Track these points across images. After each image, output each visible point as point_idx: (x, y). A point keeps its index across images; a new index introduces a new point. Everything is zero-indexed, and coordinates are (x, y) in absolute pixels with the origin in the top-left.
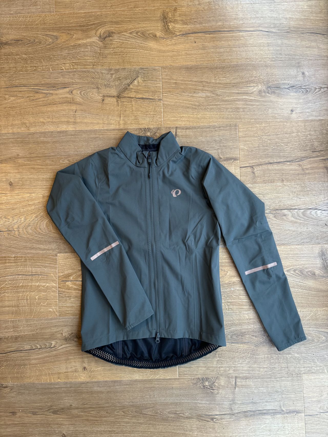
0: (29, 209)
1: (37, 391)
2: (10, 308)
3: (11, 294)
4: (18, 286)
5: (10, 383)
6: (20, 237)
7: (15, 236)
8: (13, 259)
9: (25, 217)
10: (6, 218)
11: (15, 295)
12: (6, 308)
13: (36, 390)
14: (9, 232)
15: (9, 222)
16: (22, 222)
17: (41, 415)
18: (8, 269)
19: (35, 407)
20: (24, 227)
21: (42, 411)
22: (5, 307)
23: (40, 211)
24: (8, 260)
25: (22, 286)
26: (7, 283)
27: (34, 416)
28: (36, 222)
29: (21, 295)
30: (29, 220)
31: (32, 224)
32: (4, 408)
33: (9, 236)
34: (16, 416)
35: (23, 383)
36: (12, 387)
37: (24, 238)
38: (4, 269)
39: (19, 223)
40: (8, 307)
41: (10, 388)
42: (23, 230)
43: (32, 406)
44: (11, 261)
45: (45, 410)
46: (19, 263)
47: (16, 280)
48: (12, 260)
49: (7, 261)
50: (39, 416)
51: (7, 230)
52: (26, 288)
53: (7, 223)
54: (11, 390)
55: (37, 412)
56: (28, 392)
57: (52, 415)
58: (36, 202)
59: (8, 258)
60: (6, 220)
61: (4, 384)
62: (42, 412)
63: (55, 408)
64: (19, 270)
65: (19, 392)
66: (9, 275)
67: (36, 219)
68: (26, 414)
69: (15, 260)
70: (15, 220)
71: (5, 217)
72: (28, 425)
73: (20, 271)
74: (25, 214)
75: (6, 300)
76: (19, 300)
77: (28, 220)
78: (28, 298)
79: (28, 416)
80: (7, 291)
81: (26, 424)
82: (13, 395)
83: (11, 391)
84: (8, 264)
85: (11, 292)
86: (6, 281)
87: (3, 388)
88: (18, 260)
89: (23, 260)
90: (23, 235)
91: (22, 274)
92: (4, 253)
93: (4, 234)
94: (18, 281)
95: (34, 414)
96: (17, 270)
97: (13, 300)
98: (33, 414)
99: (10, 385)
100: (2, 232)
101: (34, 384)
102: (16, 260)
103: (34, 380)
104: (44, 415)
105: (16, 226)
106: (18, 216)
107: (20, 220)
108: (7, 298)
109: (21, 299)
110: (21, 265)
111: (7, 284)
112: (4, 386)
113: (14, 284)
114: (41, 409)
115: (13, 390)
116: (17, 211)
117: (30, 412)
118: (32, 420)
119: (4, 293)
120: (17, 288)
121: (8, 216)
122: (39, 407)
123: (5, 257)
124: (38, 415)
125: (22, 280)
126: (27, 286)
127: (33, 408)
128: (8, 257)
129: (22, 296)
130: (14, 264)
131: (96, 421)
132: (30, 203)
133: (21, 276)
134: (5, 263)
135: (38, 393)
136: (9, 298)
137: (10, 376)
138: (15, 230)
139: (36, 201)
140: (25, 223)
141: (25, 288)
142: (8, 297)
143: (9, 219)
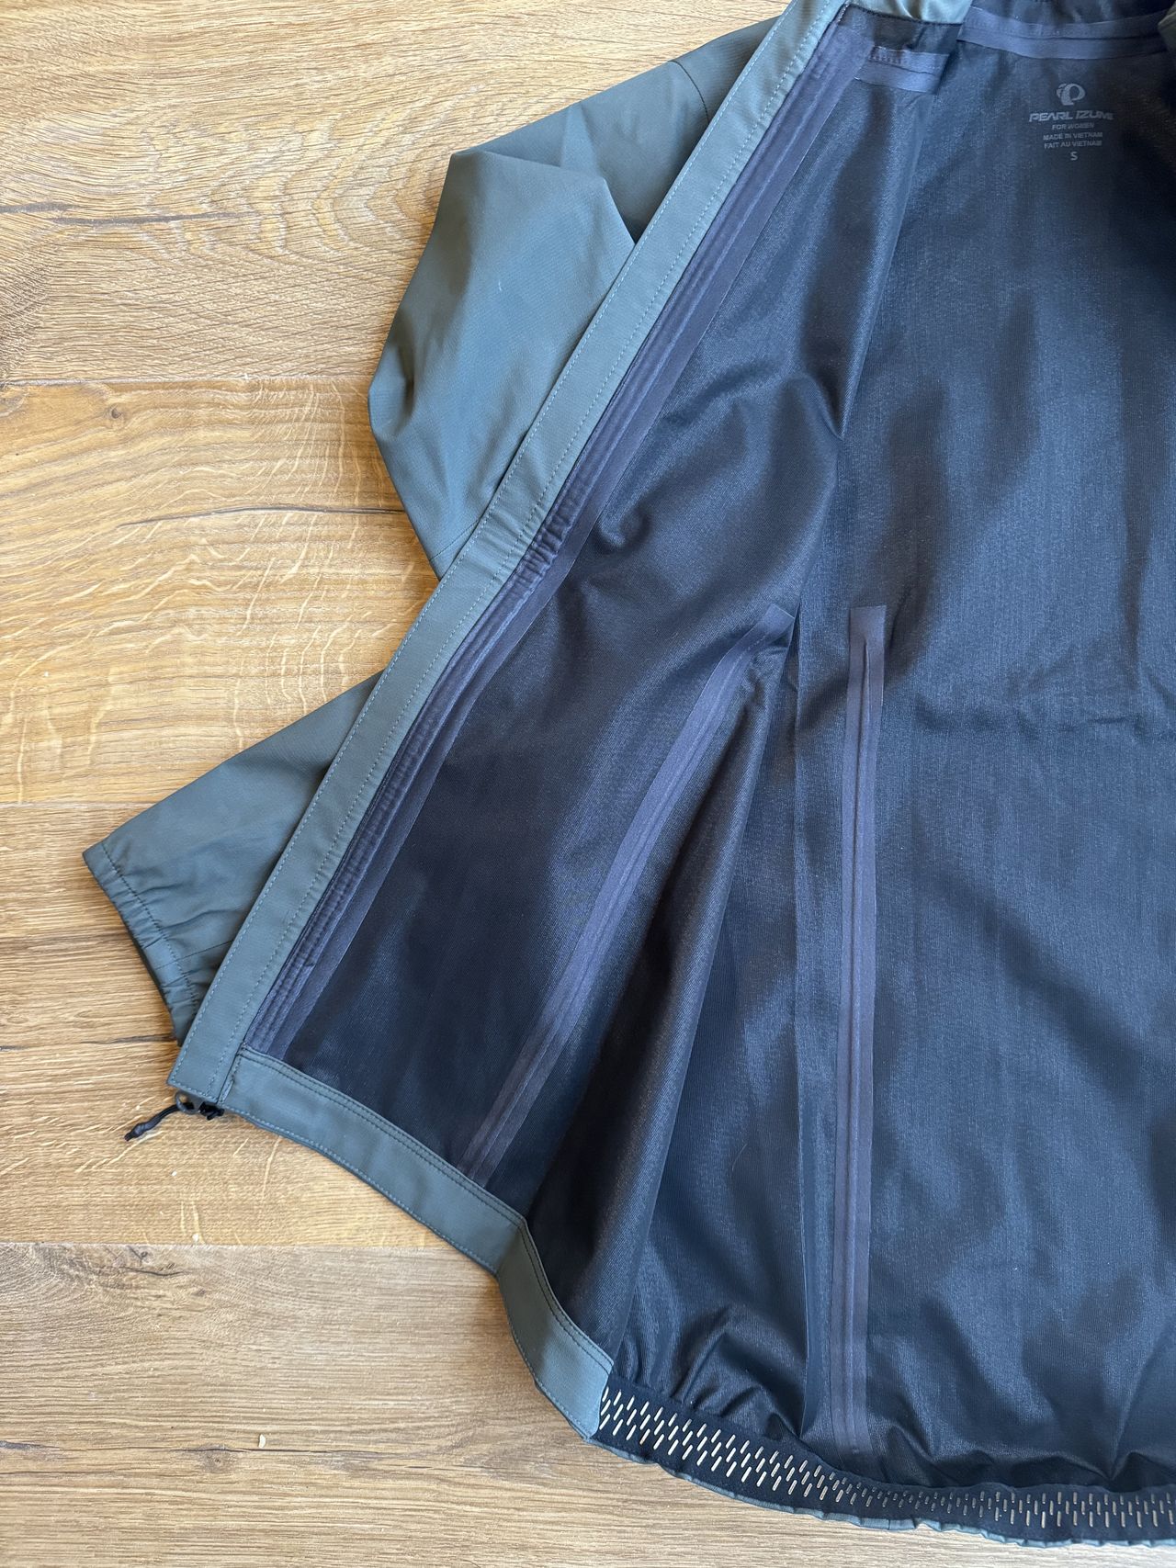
0: (363, 71)
1: (380, 1307)
2: (215, 730)
3: (220, 634)
4: (268, 586)
5: (194, 1251)
6: (294, 258)
7: (262, 246)
8: (243, 398)
9: (333, 129)
10: (204, 133)
11: (246, 642)
12: (182, 730)
13: (372, 1301)
14: (222, 223)
15: (224, 160)
16: (312, 155)
17: (408, 1476)
18: (207, 463)
19: (360, 1421)
20: (326, 188)
21: (414, 1449)
22: (179, 718)
23: (435, 90)
24: (210, 404)
25: (301, 584)
26: (193, 557)
27: (356, 1483)
28: (410, 156)
29: (288, 640)
30: (360, 148)
31: (377, 174)
32: (147, 1417)
33: (220, 246)
34: (233, 1477)
35: (288, 1248)
36: (207, 1270)
37: (323, 261)
38: (180, 465)
39: (292, 162)
40: (200, 719)
41: (193, 1283)
42: (316, 211)
43: (341, 1410)
44: (228, 414)
45: (433, 1447)
46: (280, 429)
47: (257, 541)
48: (236, 406)
49: (203, 413)
50: (390, 1483)
51: (206, 208)
52: (328, 599)
53: (212, 163)
54: (201, 1293)
55: (378, 1456)
56: (315, 1311)
57: (482, 1481)
58: (402, 26)
59: (209, 395)
60: (208, 142)
61: (150, 1248)
62: (418, 1456)
63: (499, 1437)
64: (281, 472)
65: (257, 1313)
66: (207, 506)
67: (407, 139)
68: (301, 1464)
69: (257, 406)
70: (262, 144)
71: (195, 126)
72: (312, 1542)
73: (289, 484)
74: (333, 105)
75: (188, 671)
76: (275, 675)
77: (352, 143)
78: (342, 667)
79: (313, 1479)
80: (192, 612)
81: (301, 1535)
82: (209, 1327)
83: (203, 1301)
84: (203, 435)
85: (223, 620)
86: (187, 547)
87: (143, 1280)
88: (277, 406)
89: (306, 409)
90: (316, 242)
91: (301, 501)
92: (186, 357)
93: (188, 236)
94: (275, 547)
95: (355, 1472)
96: (266, 474)
97: (236, 676)
98: (346, 1468)
99: (197, 1263)
100: (172, 224)
101: (360, 1256)
102: (263, 405)
103: (358, 1229)
104: (429, 1477)
105: (272, 184)
106: (289, 119)
107: (296, 142)
108: (189, 660)
109: (288, 673)
110: (297, 443)
111: (192, 562)
112: (148, 1263)
113: (239, 568)
114: (408, 1437)
115: (217, 1296)
116: (277, 88)
117: (327, 1457)
118: (341, 1513)
119: (175, 623)
120: (264, 596)
121: (218, 119)
122: (393, 1421)
123: (189, 386)
124: (387, 1474)
125: (300, 539)
126: (337, 582)
127: (350, 1422)
128: (211, 386)
129: (301, 647)
130: (245, 434)
131: (799, 1541)
132: (368, 39)
133: (290, 514)
134: (189, 424)
135: (392, 1325)
136: (208, 659)
137: (193, 1199)
138: (266, 206)
139: (407, 22)
140: (334, 162)
141: (316, 598)
142: (199, 652)
143: (222, 137)
